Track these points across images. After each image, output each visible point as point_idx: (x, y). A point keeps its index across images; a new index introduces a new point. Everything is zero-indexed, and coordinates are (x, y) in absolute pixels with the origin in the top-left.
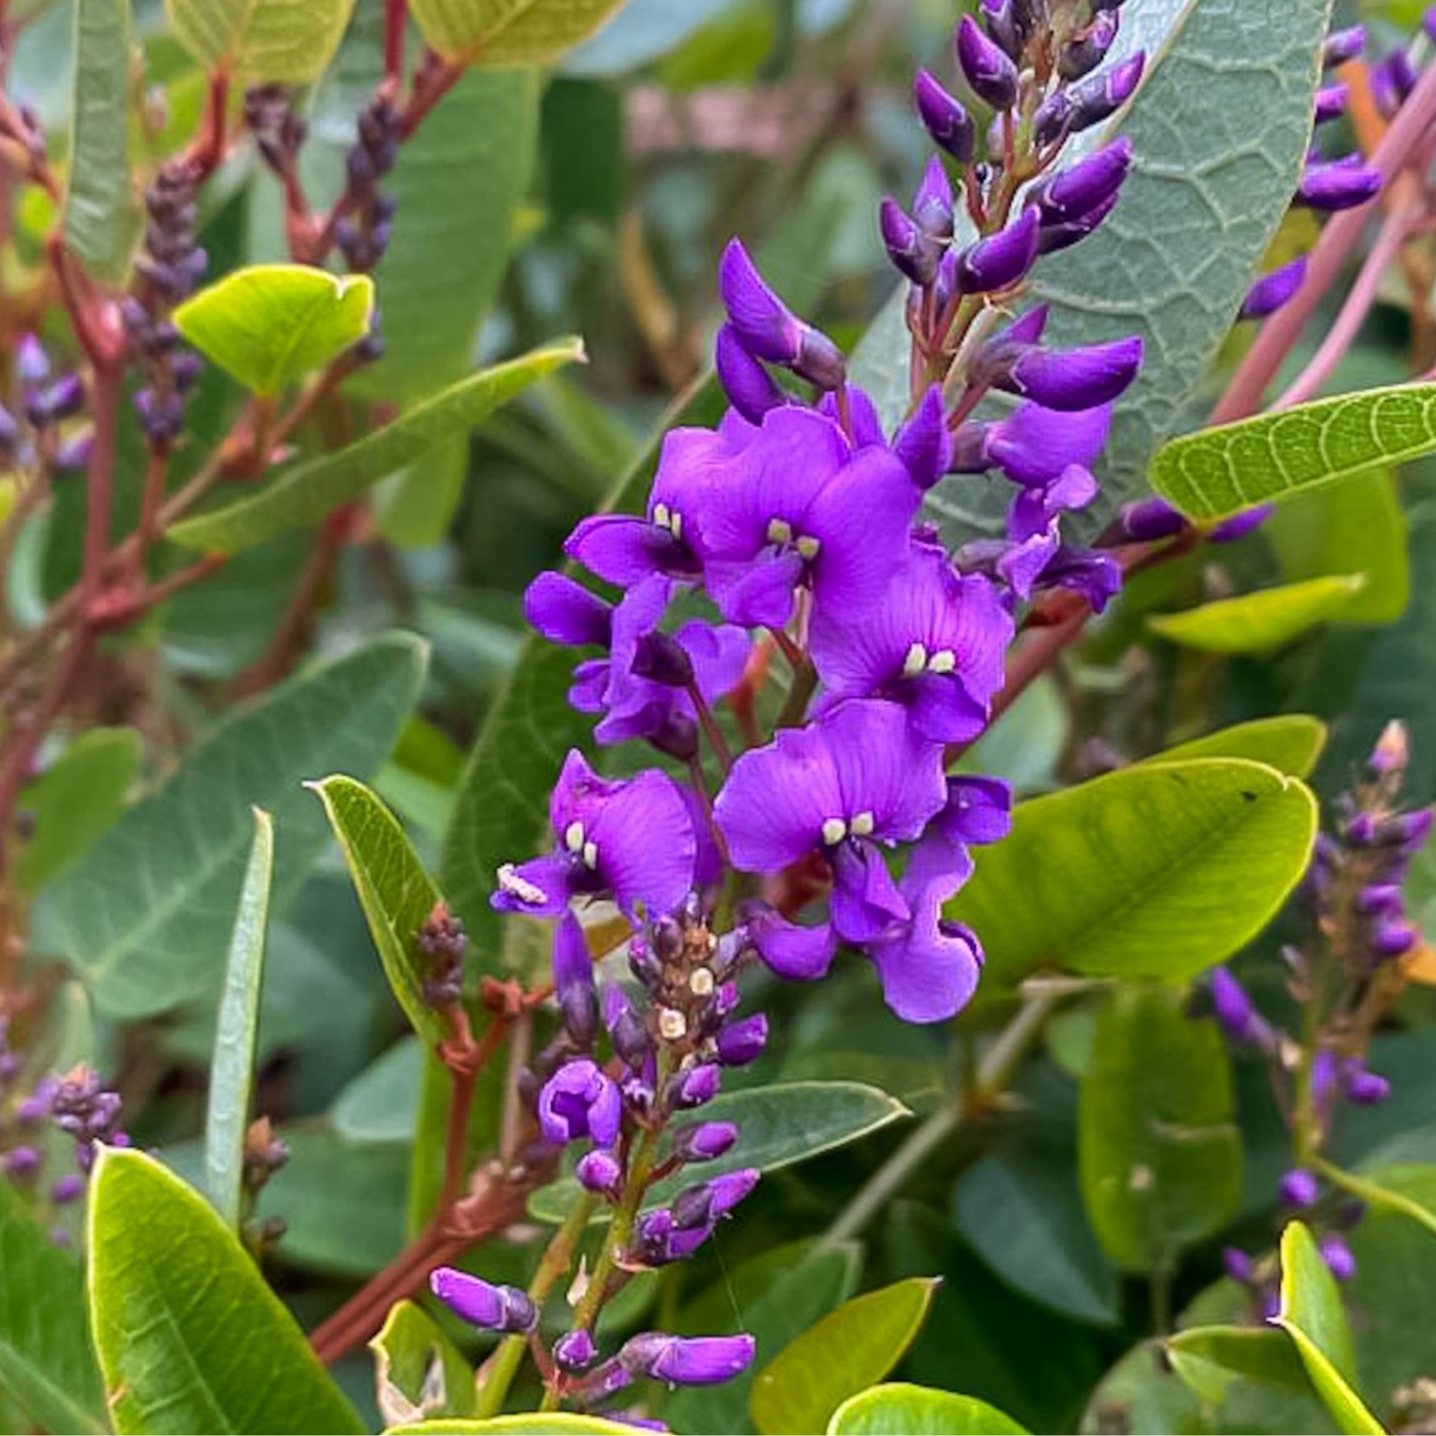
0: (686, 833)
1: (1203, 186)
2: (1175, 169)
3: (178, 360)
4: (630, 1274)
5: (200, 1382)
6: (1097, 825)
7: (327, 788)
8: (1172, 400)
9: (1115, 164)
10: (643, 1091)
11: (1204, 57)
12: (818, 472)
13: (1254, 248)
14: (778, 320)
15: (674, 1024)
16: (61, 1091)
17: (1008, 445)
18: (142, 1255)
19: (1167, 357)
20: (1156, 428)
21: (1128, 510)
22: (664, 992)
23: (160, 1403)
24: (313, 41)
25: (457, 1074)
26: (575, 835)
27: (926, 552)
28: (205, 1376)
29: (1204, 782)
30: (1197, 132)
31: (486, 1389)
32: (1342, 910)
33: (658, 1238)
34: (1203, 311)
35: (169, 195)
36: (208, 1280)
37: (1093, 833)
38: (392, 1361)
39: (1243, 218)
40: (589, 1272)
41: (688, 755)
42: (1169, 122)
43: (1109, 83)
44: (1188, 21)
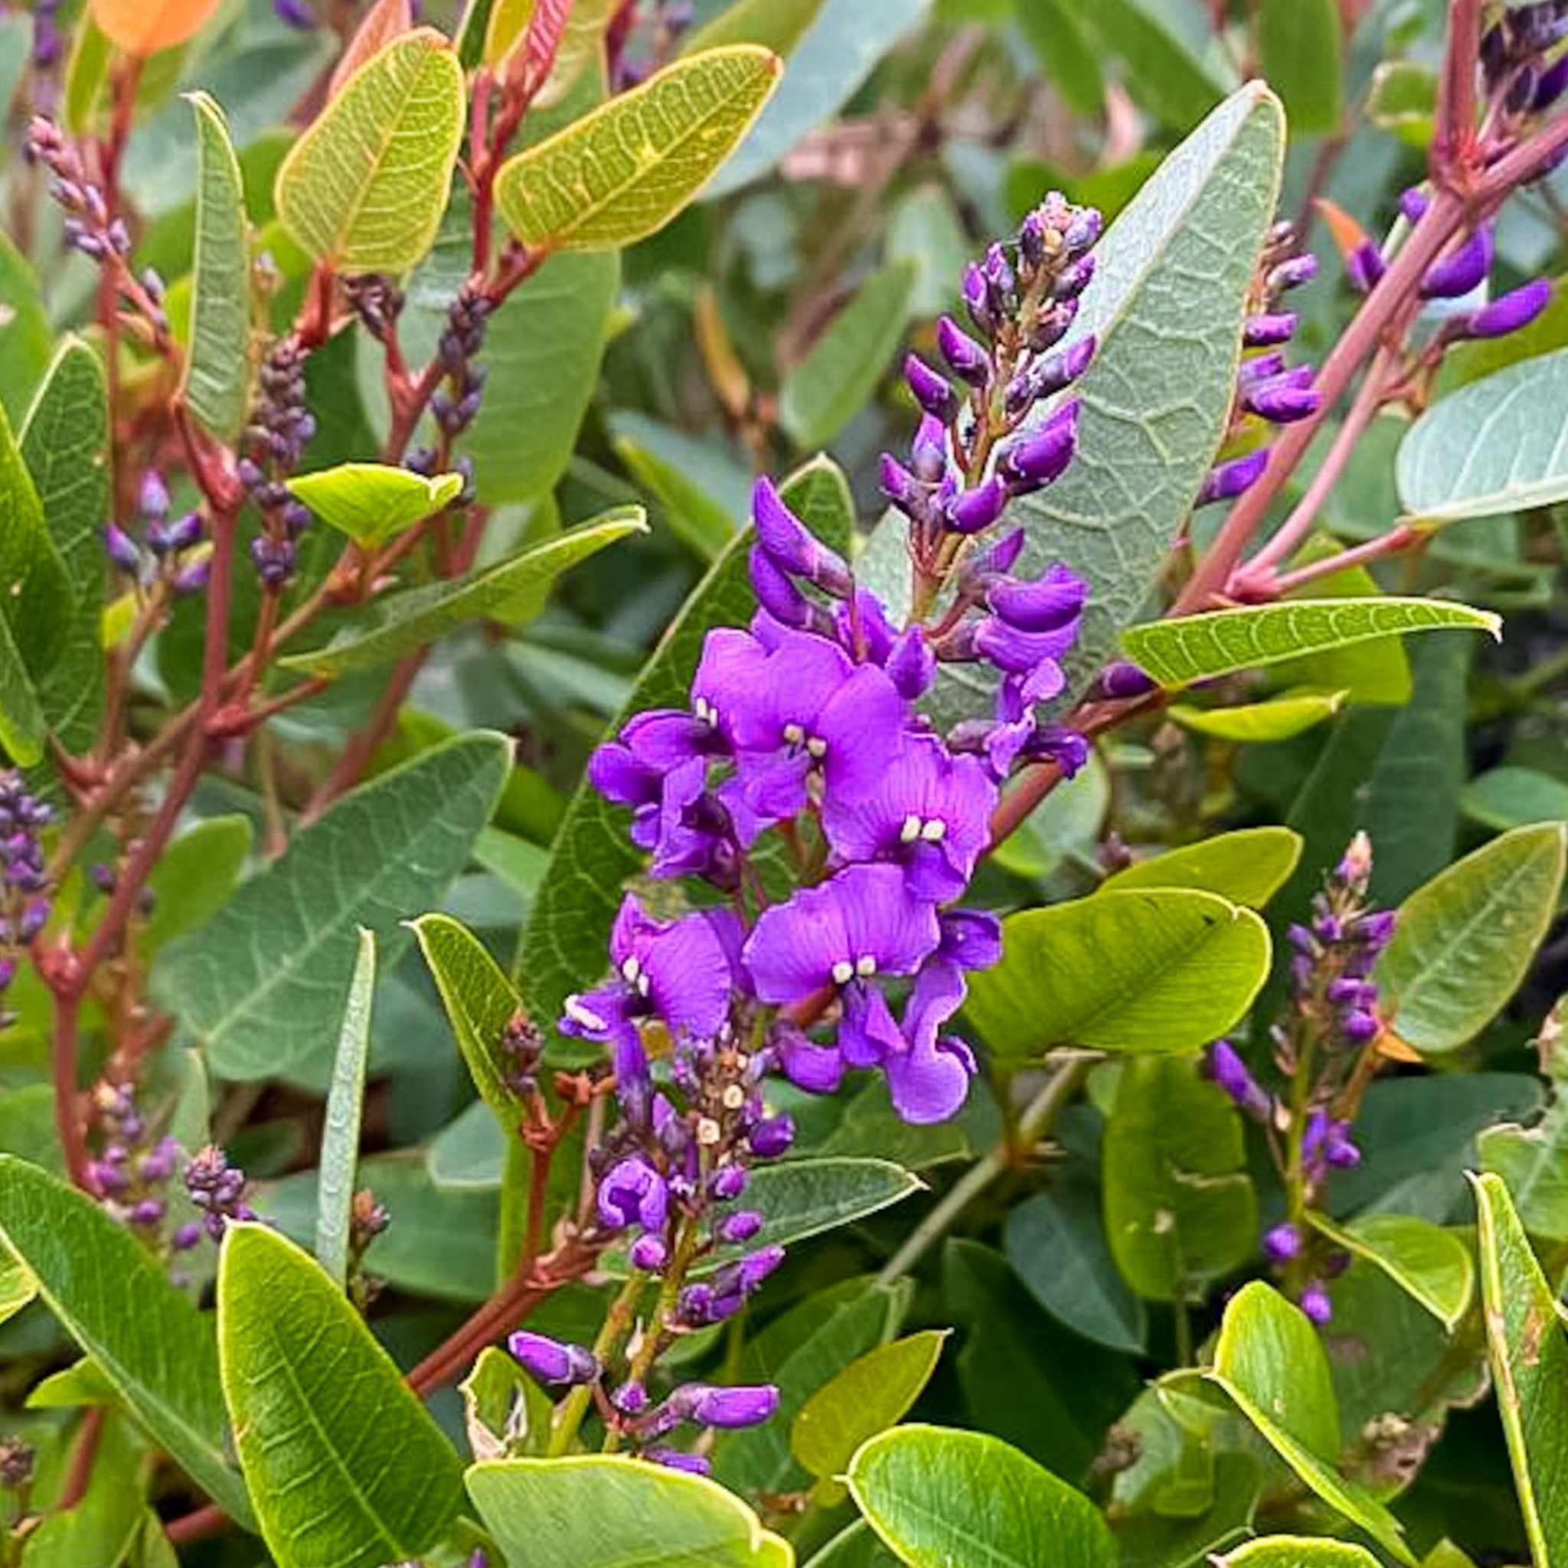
0: (723, 970)
1: (1151, 430)
2: (1129, 414)
3: (289, 510)
4: (675, 1335)
5: (313, 1420)
6: (1092, 935)
7: (422, 927)
8: (1130, 600)
9: (1062, 442)
10: (686, 1187)
11: (1150, 325)
12: (825, 687)
13: (1189, 484)
14: (800, 543)
15: (710, 1132)
16: (193, 1170)
17: (993, 640)
18: (263, 1312)
19: (1125, 565)
20: (1118, 622)
21: (1108, 671)
22: (703, 1102)
23: (280, 1438)
24: (409, 241)
25: (537, 1152)
26: (631, 968)
27: (919, 740)
28: (318, 1414)
29: (1172, 906)
30: (1145, 385)
31: (561, 1426)
32: (1319, 995)
33: (697, 1307)
34: (1151, 531)
35: (281, 375)
36: (319, 1332)
37: (1089, 941)
38: (479, 1402)
39: (1181, 460)
40: (645, 1330)
41: (733, 888)
42: (1122, 374)
43: (1065, 361)
44: (1138, 295)
